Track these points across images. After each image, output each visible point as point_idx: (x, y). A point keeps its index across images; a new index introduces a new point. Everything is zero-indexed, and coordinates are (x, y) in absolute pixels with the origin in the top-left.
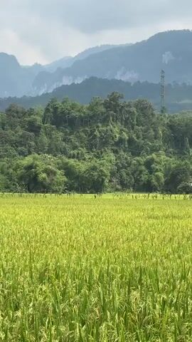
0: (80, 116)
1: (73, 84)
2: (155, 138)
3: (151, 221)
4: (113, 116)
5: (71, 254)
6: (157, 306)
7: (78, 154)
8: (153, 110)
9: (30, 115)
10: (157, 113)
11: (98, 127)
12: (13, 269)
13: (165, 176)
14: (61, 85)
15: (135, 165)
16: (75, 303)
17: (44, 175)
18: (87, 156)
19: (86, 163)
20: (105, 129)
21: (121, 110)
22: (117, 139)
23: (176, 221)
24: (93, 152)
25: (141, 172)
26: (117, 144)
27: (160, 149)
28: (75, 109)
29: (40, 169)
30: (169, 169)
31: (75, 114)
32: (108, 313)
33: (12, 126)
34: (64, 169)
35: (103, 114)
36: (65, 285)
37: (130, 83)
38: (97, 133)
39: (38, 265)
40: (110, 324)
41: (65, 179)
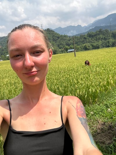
0: (94, 35)
1: (92, 28)
2: (109, 36)
4: (100, 33)
7: (94, 42)
9: (84, 36)
10: (109, 31)
13: (112, 44)
14: (90, 29)
15: (105, 42)
19: (96, 43)
20: (99, 36)
21: (102, 32)
24: (97, 41)
25: (107, 44)
26: (102, 39)
27: (110, 39)
28: (93, 33)
29: (87, 46)
30: (113, 42)
33: (81, 39)
34: (92, 45)
35: (98, 33)
37: (104, 26)
38: (97, 37)
41: (92, 47)
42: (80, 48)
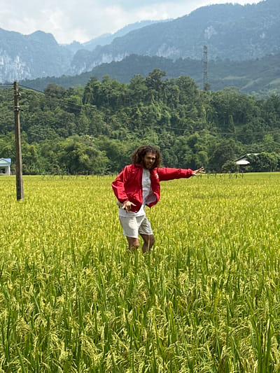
0: (122, 95)
1: (113, 62)
2: (199, 116)
3: (196, 201)
4: (155, 94)
5: (115, 236)
6: (207, 288)
7: (120, 134)
8: (196, 87)
9: (69, 94)
10: (200, 90)
11: (139, 106)
12: (55, 253)
13: (209, 154)
14: (100, 63)
15: (178, 144)
16: (121, 287)
17: (86, 157)
18: (129, 136)
19: (128, 143)
20: (147, 107)
21: (163, 88)
22: (160, 118)
23: (222, 200)
24: (135, 131)
25: (185, 151)
26: (159, 123)
27: (204, 128)
28: (116, 88)
29: (81, 150)
30: (214, 147)
31: (116, 93)
32: (156, 297)
33: (51, 107)
34: (107, 150)
35: (144, 92)
36: (109, 268)
37: (172, 60)
38: (138, 112)
39: (81, 249)
40: (159, 308)
41: (107, 160)
42: (43, 154)
